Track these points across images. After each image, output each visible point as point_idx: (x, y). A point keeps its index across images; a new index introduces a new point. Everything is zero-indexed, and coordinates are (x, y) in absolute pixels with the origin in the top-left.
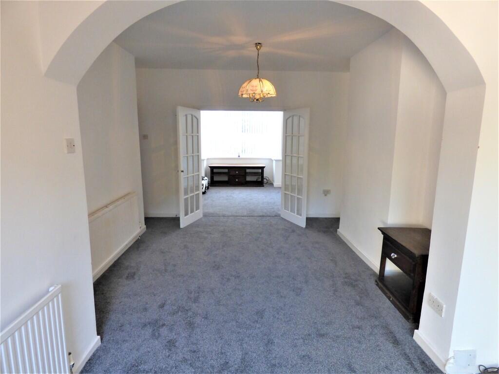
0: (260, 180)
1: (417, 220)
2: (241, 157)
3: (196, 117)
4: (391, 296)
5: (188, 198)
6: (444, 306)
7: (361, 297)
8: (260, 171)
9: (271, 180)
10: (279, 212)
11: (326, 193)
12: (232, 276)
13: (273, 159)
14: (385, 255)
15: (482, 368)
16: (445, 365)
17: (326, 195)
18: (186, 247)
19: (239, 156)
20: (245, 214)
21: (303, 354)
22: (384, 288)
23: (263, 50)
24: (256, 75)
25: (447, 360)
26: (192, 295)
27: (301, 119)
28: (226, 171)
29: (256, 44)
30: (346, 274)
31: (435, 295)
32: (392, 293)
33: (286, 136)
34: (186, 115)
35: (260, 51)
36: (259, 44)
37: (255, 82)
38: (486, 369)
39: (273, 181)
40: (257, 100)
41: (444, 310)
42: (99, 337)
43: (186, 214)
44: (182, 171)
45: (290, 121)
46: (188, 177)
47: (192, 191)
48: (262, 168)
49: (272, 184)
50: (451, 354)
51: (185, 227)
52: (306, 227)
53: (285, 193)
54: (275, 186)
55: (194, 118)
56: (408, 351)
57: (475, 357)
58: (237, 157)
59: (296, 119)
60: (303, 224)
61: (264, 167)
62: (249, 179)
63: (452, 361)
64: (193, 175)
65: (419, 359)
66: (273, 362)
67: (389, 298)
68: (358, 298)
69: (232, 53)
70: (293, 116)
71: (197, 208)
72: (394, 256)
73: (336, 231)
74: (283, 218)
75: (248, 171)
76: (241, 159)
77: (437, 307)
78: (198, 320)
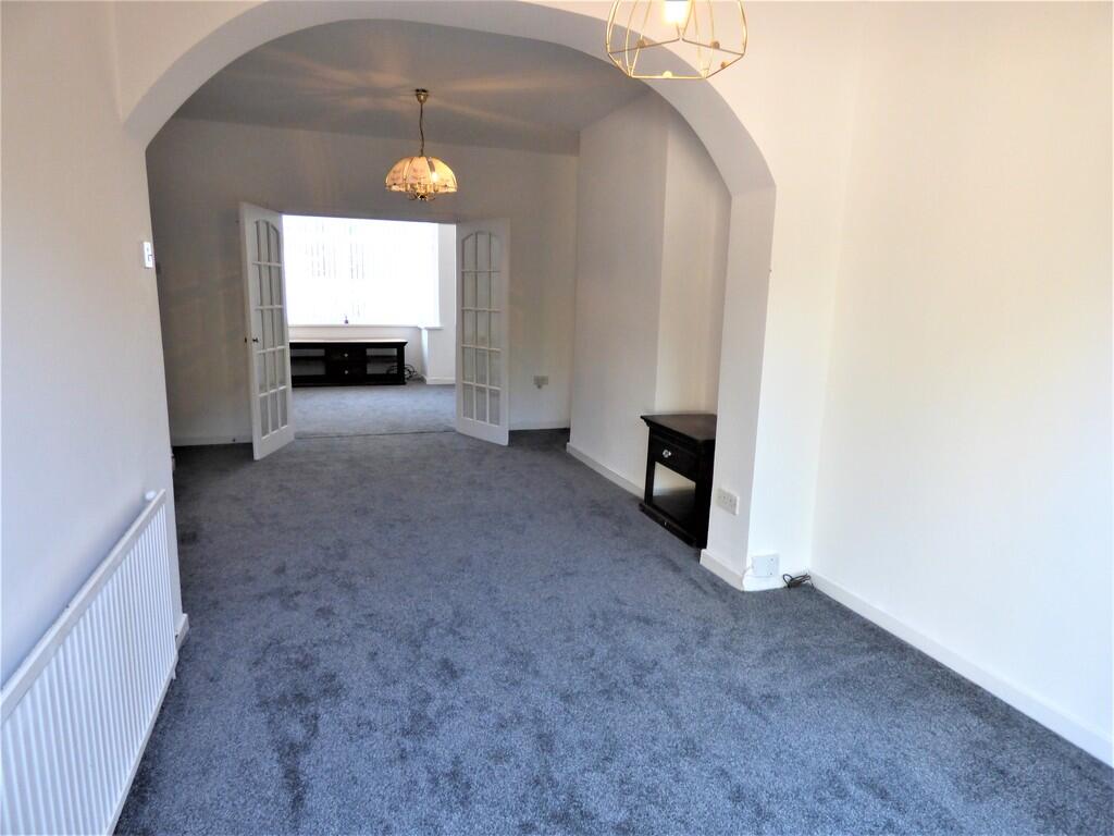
0: (395, 372)
1: (697, 403)
2: (351, 323)
3: (275, 229)
4: (664, 518)
5: (266, 397)
6: (738, 498)
7: (620, 527)
8: (394, 352)
9: (419, 371)
10: (451, 425)
11: (540, 382)
12: (395, 520)
13: (422, 327)
14: (654, 458)
15: (787, 578)
16: (741, 580)
17: (539, 387)
18: (281, 488)
19: (347, 322)
20: (384, 431)
21: (548, 595)
22: (654, 511)
23: (431, 102)
24: (420, 148)
25: (745, 572)
26: (332, 552)
27: (493, 239)
28: (321, 352)
29: (418, 91)
30: (593, 501)
31: (726, 488)
32: (665, 514)
33: (463, 273)
34: (257, 223)
35: (424, 105)
36: (424, 91)
37: (421, 163)
38: (792, 579)
39: (424, 372)
40: (422, 197)
41: (738, 504)
42: (185, 615)
43: (265, 432)
44: (255, 340)
45: (470, 243)
46: (264, 354)
47: (273, 385)
48: (400, 346)
49: (421, 380)
50: (749, 563)
51: (264, 459)
52: (509, 446)
53: (464, 385)
54: (428, 382)
55: (271, 230)
56: (693, 576)
57: (777, 562)
58: (343, 323)
59: (482, 240)
60: (505, 441)
61: (405, 343)
62: (372, 369)
63: (750, 572)
64: (272, 349)
65: (709, 581)
66: (504, 609)
67: (662, 524)
68: (616, 528)
69: (364, 102)
70: (476, 234)
71: (285, 422)
72: (667, 454)
73: (565, 446)
74: (459, 434)
75: (370, 352)
76: (352, 327)
77: (730, 504)
78: (360, 581)
